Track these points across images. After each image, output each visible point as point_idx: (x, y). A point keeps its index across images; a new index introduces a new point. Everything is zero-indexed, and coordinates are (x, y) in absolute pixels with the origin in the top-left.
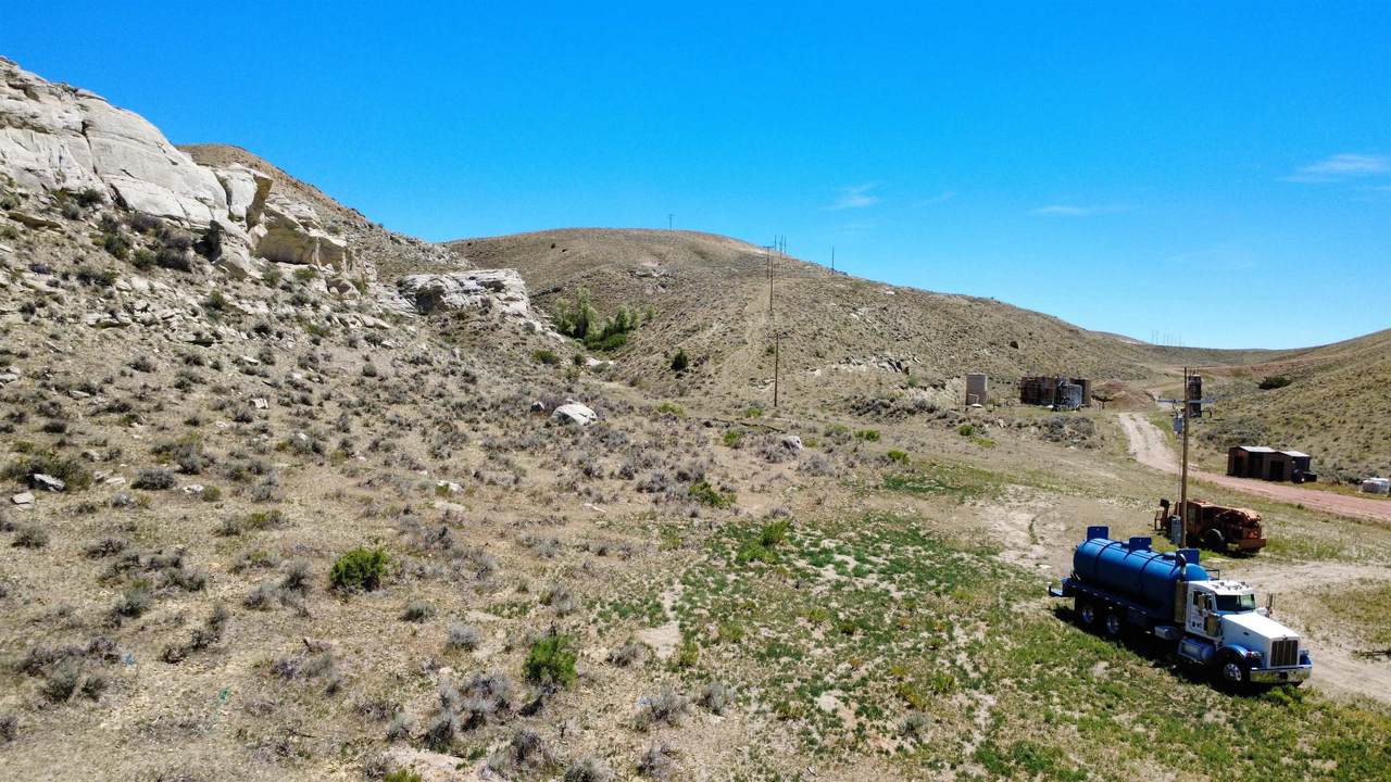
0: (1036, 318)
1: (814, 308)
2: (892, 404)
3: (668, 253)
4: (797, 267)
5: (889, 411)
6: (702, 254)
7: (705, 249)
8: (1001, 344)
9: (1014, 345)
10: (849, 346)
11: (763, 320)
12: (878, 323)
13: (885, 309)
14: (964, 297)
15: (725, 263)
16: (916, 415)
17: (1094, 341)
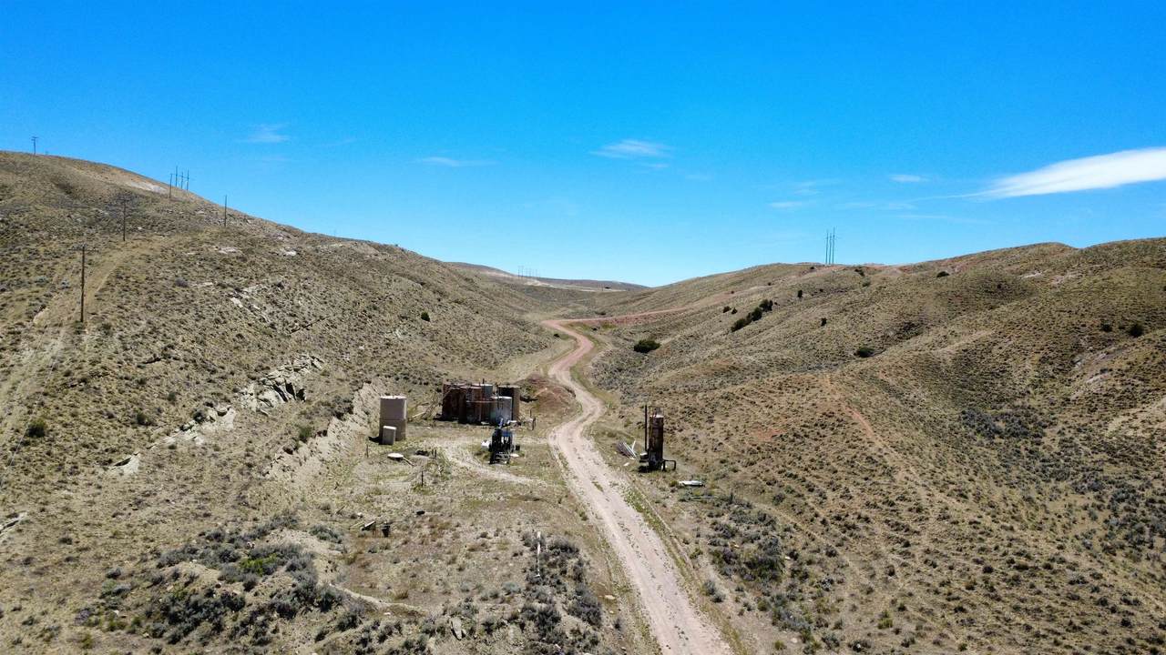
0: (436, 267)
1: (172, 297)
2: (249, 597)
3: (16, 185)
4: (186, 212)
5: (244, 614)
6: (68, 189)
7: (72, 182)
8: (412, 316)
9: (425, 317)
10: (214, 372)
11: (57, 345)
12: (270, 308)
13: (280, 285)
14: (370, 244)
15: (95, 203)
16: (298, 618)
17: (487, 289)
